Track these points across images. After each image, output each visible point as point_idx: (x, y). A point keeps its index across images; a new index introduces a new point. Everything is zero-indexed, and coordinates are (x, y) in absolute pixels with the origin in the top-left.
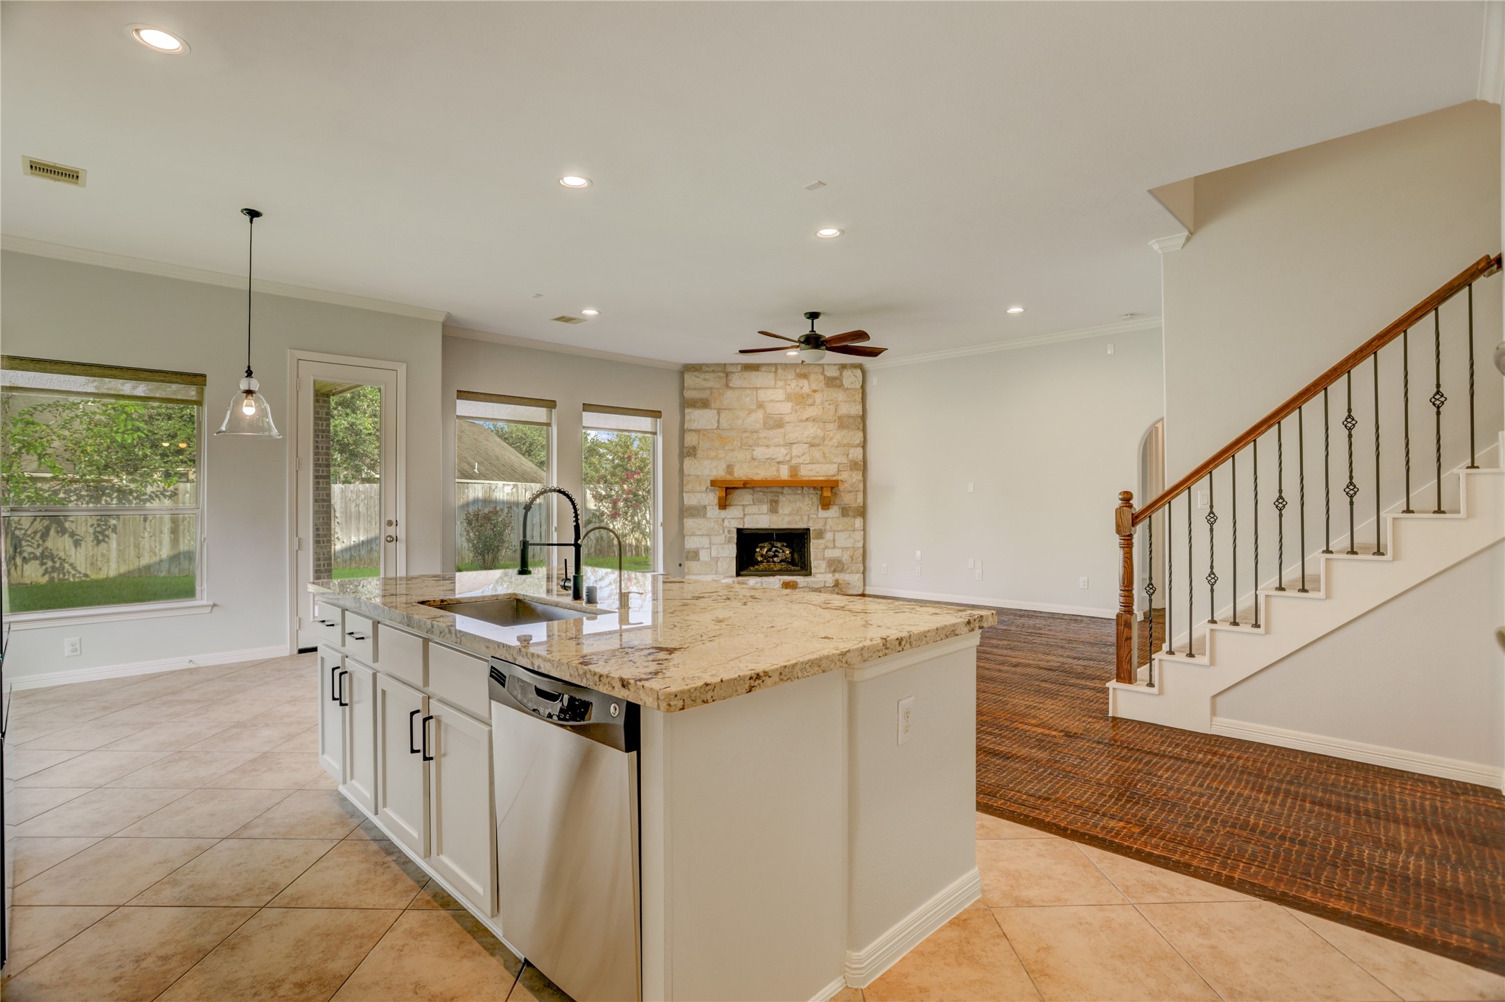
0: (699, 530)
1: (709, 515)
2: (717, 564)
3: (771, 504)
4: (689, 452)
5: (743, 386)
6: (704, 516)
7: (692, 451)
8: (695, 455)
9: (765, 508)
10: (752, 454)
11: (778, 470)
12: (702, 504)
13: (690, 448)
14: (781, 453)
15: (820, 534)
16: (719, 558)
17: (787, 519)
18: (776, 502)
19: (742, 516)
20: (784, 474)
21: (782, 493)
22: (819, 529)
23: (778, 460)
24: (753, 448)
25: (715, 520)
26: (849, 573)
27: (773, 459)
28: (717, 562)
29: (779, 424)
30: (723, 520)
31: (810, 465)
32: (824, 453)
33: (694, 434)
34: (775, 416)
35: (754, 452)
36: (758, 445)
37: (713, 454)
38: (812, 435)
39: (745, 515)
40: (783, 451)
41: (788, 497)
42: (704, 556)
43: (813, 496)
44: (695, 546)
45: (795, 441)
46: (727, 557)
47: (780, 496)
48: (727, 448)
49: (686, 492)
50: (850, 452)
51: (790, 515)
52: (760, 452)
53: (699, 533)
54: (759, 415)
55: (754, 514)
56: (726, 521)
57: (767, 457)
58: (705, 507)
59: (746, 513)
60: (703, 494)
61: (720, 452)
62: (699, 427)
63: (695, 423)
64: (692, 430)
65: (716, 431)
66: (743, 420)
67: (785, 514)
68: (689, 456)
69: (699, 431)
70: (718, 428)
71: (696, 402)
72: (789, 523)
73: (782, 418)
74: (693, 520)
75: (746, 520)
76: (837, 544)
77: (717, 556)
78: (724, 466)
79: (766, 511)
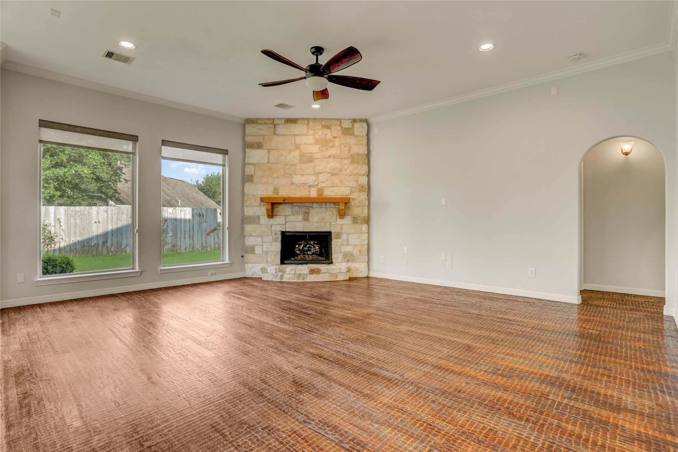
0: (255, 232)
1: (261, 222)
2: (267, 256)
3: (304, 215)
4: (248, 178)
5: (286, 133)
6: (258, 223)
7: (250, 178)
8: (252, 181)
9: (300, 217)
10: (292, 180)
11: (309, 191)
12: (257, 214)
13: (249, 176)
14: (311, 179)
15: (339, 236)
16: (268, 252)
17: (315, 225)
18: (308, 213)
19: (284, 223)
20: (313, 193)
21: (312, 207)
22: (338, 232)
23: (309, 184)
24: (292, 176)
25: (266, 225)
26: (359, 263)
27: (306, 184)
28: (267, 254)
29: (311, 160)
30: (271, 226)
31: (331, 188)
32: (341, 180)
33: (251, 166)
34: (307, 154)
35: (293, 179)
36: (296, 174)
37: (264, 180)
38: (332, 168)
39: (286, 222)
40: (313, 178)
41: (316, 210)
42: (258, 250)
43: (333, 209)
44: (252, 244)
45: (321, 172)
46: (274, 251)
47: (311, 209)
48: (274, 176)
49: (246, 207)
50: (359, 179)
51: (317, 222)
52: (297, 179)
53: (255, 234)
54: (297, 153)
55: (293, 222)
56: (273, 227)
57: (302, 182)
58: (259, 217)
59: (287, 220)
60: (257, 208)
61: (269, 179)
62: (255, 162)
63: (253, 159)
64: (250, 164)
65: (266, 164)
66: (286, 157)
67: (314, 222)
68: (248, 182)
69: (255, 165)
70: (268, 162)
71: (253, 145)
72: (316, 227)
73: (312, 155)
74: (251, 226)
75: (287, 225)
76: (350, 243)
77: (267, 250)
78: (272, 189)
79: (300, 220)
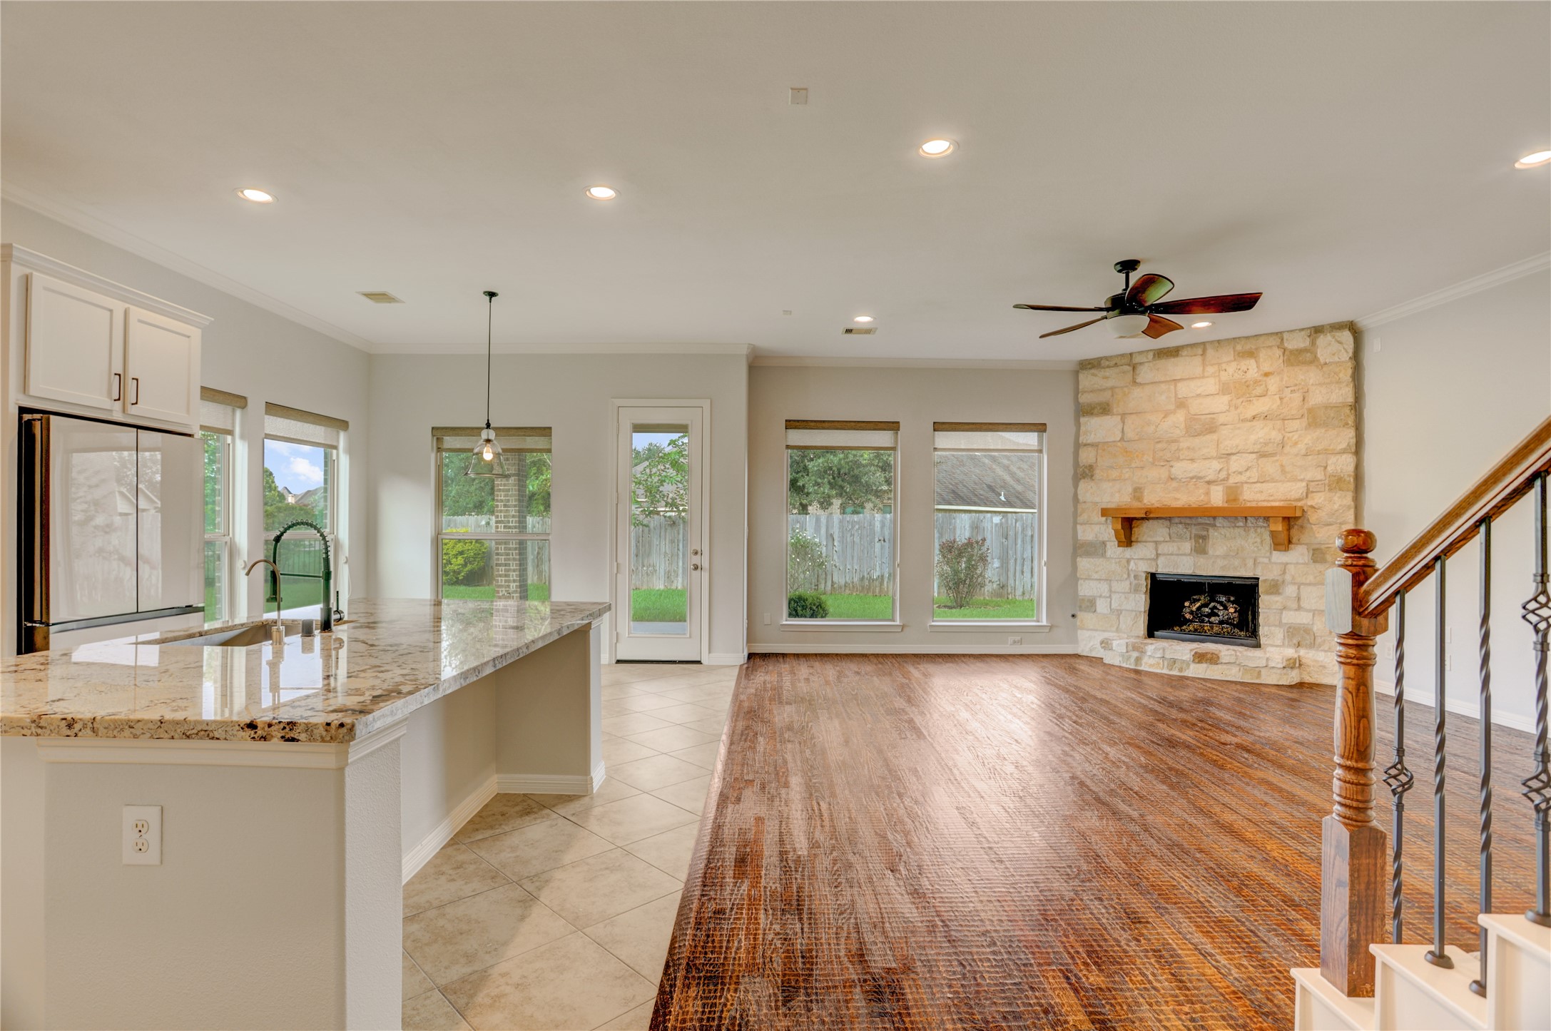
0: (1096, 572)
1: (1109, 553)
2: (1119, 619)
3: (1196, 542)
4: (1084, 472)
5: (1156, 379)
6: (1103, 555)
7: (1087, 472)
8: (1092, 476)
9: (1187, 546)
10: (1169, 471)
11: (1208, 493)
12: (1101, 539)
13: (1086, 467)
14: (1211, 468)
15: (1275, 588)
16: (1121, 611)
17: (1221, 563)
18: (1204, 538)
19: (1153, 556)
20: (1217, 498)
21: (1214, 526)
22: (1273, 580)
23: (1207, 479)
24: (1172, 463)
25: (1118, 560)
26: (1325, 651)
27: (1200, 478)
28: (1119, 616)
29: (1211, 428)
30: (1128, 561)
31: (1259, 485)
32: (1282, 466)
33: (1090, 449)
34: (1203, 417)
35: (1173, 470)
36: (1178, 459)
37: (1114, 474)
38: (1261, 440)
39: (1158, 555)
40: (1216, 465)
41: (1223, 531)
42: (1102, 606)
43: (1263, 529)
44: (1091, 594)
45: (1234, 451)
46: (1132, 611)
47: (1211, 530)
48: (1133, 465)
49: (1081, 524)
50: (1329, 462)
51: (1225, 557)
52: (1180, 469)
53: (1096, 576)
54: (1180, 417)
55: (1172, 554)
56: (1132, 563)
57: (1191, 475)
58: (1104, 543)
59: (1159, 552)
60: (1101, 526)
61: (1124, 471)
62: (1097, 441)
63: (1093, 436)
64: (1089, 445)
65: (1119, 444)
66: (1157, 427)
67: (1217, 556)
68: (1084, 478)
69: (1097, 446)
70: (1122, 439)
71: (1094, 408)
72: (1223, 568)
73: (1214, 419)
74: (1089, 559)
75: (1159, 562)
76: (1304, 604)
77: (1119, 608)
78: (1130, 490)
79: (1188, 551)
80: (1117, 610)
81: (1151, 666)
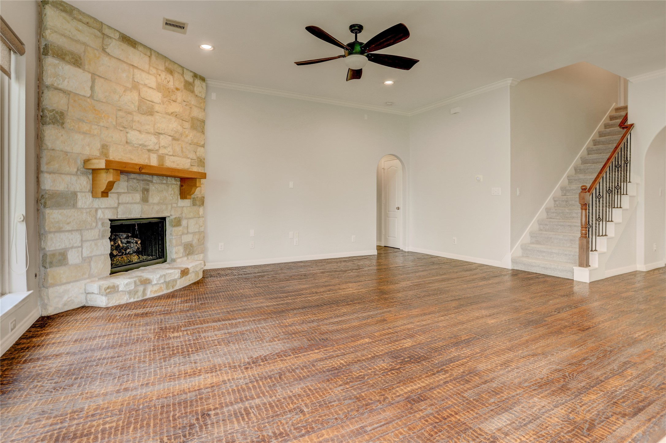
0: (68, 223)
1: (80, 204)
2: (90, 265)
3: (143, 193)
4: (55, 117)
5: (121, 57)
6: (74, 206)
7: (58, 118)
8: (63, 124)
9: (138, 197)
10: (127, 137)
11: (149, 158)
12: (72, 189)
13: (57, 113)
14: (151, 141)
15: (178, 222)
16: (91, 257)
17: (156, 208)
18: (147, 190)
19: (116, 205)
20: (154, 162)
21: (152, 182)
22: (179, 217)
23: (149, 148)
24: (127, 130)
25: (88, 210)
26: (197, 254)
27: (145, 146)
28: (90, 262)
29: (151, 112)
30: (96, 210)
31: (172, 157)
32: (182, 147)
33: (61, 95)
34: (148, 102)
35: (129, 135)
36: (132, 128)
37: (85, 127)
38: (175, 129)
39: (119, 204)
40: (153, 139)
41: (157, 186)
42: (73, 258)
43: (175, 186)
44: (63, 246)
45: (162, 132)
46: (101, 255)
47: (151, 185)
48: (101, 124)
49: (50, 173)
50: (198, 150)
51: (158, 204)
52: (133, 136)
53: (68, 228)
54: (133, 96)
55: (128, 203)
56: (100, 212)
57: (140, 143)
58: (75, 194)
59: (120, 201)
60: (72, 177)
61: (93, 127)
62: (69, 89)
63: (66, 82)
64: (60, 90)
65: (89, 100)
66: (120, 97)
67: (154, 204)
68: (54, 123)
69: (69, 94)
70: (91, 97)
71: (66, 54)
72: (157, 212)
73: (153, 106)
74: (61, 211)
75: (119, 210)
76: (190, 231)
77: (90, 255)
78: (99, 146)
79: (138, 200)
80: (88, 257)
81: (156, 291)
